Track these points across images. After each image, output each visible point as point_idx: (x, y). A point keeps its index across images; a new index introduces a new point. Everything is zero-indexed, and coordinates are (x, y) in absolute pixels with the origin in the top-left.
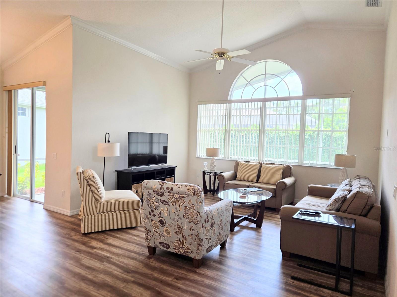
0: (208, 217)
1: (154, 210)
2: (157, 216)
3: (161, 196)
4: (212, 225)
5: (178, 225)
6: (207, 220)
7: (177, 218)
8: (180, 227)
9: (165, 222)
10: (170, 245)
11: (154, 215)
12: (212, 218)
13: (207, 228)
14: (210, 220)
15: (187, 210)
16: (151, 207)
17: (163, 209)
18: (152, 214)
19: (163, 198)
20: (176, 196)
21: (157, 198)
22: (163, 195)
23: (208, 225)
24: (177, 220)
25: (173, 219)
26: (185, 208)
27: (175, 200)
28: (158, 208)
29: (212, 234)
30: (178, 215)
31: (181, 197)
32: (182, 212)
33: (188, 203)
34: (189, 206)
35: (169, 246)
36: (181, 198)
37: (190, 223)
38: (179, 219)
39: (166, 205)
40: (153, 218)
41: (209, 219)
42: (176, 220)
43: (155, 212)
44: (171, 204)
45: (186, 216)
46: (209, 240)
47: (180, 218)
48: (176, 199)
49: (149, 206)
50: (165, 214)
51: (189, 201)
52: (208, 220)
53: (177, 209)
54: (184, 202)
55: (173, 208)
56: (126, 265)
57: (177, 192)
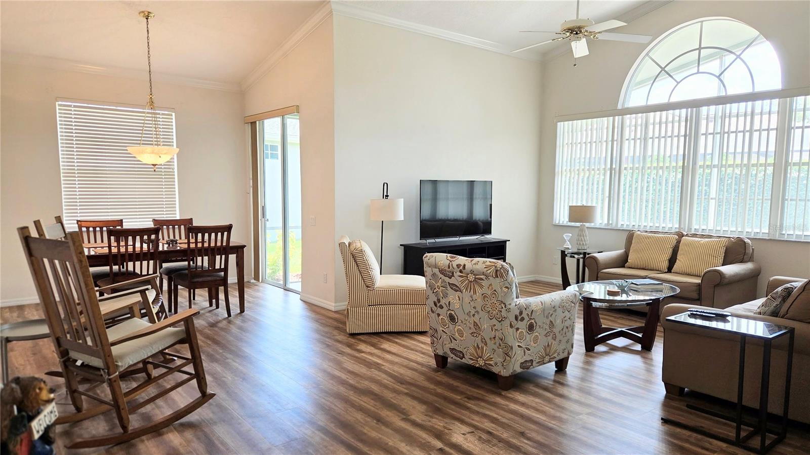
0: (521, 313)
1: (441, 299)
2: (445, 308)
3: (450, 278)
4: (531, 328)
5: (475, 322)
6: (520, 318)
7: (473, 312)
8: (477, 325)
9: (456, 318)
10: (465, 354)
11: (441, 307)
12: (530, 315)
13: (520, 330)
14: (527, 318)
15: (486, 299)
16: (436, 294)
17: (453, 297)
18: (438, 305)
19: (452, 281)
20: (471, 277)
21: (444, 281)
22: (453, 275)
23: (523, 326)
24: (474, 315)
25: (467, 313)
26: (484, 296)
27: (469, 283)
28: (445, 295)
29: (532, 342)
30: (475, 308)
31: (477, 278)
32: (480, 302)
33: (488, 288)
34: (489, 293)
35: (463, 354)
36: (477, 281)
37: (491, 319)
38: (476, 314)
39: (456, 291)
40: (439, 311)
41: (524, 315)
42: (471, 314)
43: (443, 302)
44: (464, 290)
45: (486, 308)
46: (526, 350)
47: (477, 312)
48: (471, 282)
49: (433, 293)
50: (456, 304)
51: (490, 285)
52: (523, 317)
53: (472, 298)
54: (481, 287)
55: (466, 295)
56: (401, 375)
57: (472, 272)
